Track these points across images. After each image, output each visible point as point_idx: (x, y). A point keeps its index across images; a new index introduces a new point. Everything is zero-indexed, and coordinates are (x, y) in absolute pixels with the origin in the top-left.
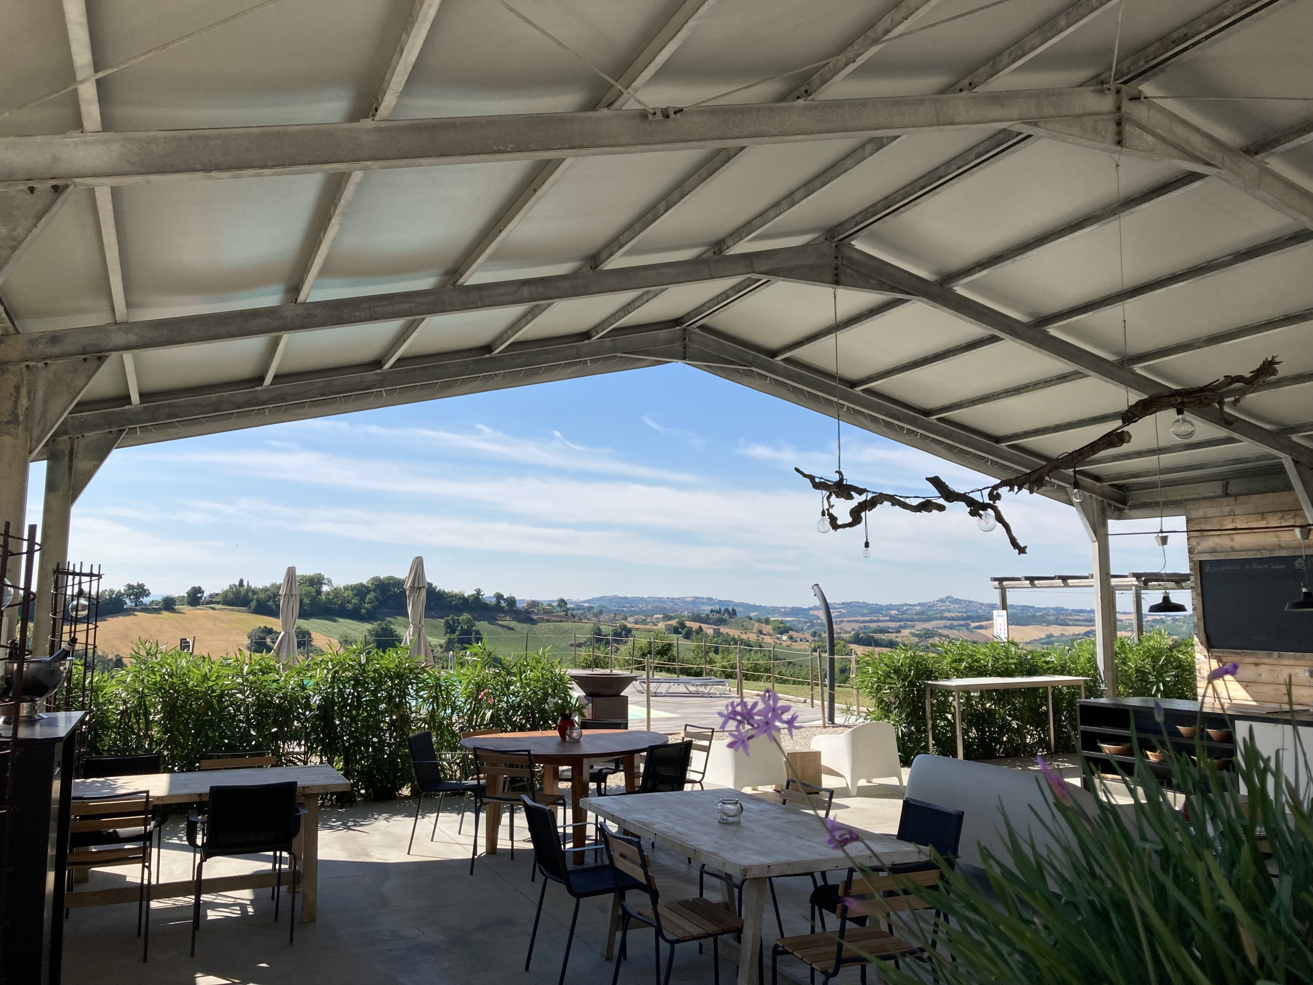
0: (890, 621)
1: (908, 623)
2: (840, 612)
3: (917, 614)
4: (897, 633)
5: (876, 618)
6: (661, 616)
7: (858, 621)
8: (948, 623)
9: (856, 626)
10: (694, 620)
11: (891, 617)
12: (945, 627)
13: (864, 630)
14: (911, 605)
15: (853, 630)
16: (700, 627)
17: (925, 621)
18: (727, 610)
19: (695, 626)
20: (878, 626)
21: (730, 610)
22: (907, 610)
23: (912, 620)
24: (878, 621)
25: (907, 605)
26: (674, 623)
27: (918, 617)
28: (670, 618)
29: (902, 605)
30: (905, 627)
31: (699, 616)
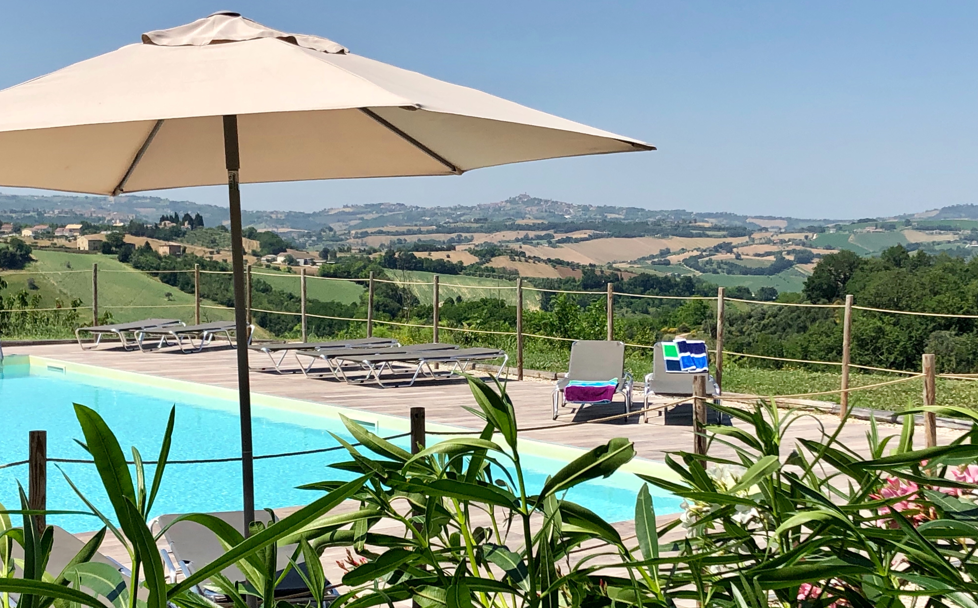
0: (437, 232)
1: (464, 235)
2: (362, 219)
3: (477, 221)
4: (449, 249)
5: (416, 228)
6: (79, 226)
7: (388, 233)
8: (521, 234)
9: (386, 240)
10: (137, 234)
11: (439, 226)
12: (517, 240)
13: (398, 245)
14: (467, 208)
15: (382, 245)
16: (147, 244)
17: (489, 231)
18: (187, 217)
19: (139, 241)
20: (419, 240)
21: (193, 216)
22: (461, 215)
23: (468, 230)
24: (420, 232)
25: (462, 208)
26: (102, 236)
27: (478, 225)
28: (96, 230)
29: (456, 209)
30: (460, 241)
31: (141, 226)
